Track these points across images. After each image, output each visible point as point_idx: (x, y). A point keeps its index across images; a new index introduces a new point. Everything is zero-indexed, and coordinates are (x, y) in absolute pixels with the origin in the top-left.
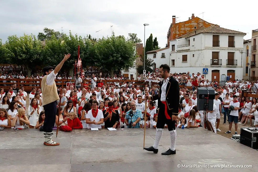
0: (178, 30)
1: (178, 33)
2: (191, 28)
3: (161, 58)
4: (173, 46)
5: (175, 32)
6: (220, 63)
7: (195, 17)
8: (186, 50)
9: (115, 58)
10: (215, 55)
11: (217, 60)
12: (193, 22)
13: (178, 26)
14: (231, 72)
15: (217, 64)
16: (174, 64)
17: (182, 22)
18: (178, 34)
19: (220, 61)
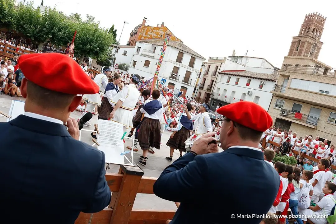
0: (145, 33)
1: (144, 35)
2: (158, 35)
3: (123, 55)
4: (139, 48)
5: (142, 34)
6: (177, 78)
7: (164, 26)
8: (151, 56)
9: (92, 47)
10: (176, 70)
11: (176, 75)
12: (161, 30)
13: (146, 29)
14: (184, 89)
15: (175, 78)
16: (134, 65)
17: (151, 26)
18: (144, 37)
19: (178, 76)
